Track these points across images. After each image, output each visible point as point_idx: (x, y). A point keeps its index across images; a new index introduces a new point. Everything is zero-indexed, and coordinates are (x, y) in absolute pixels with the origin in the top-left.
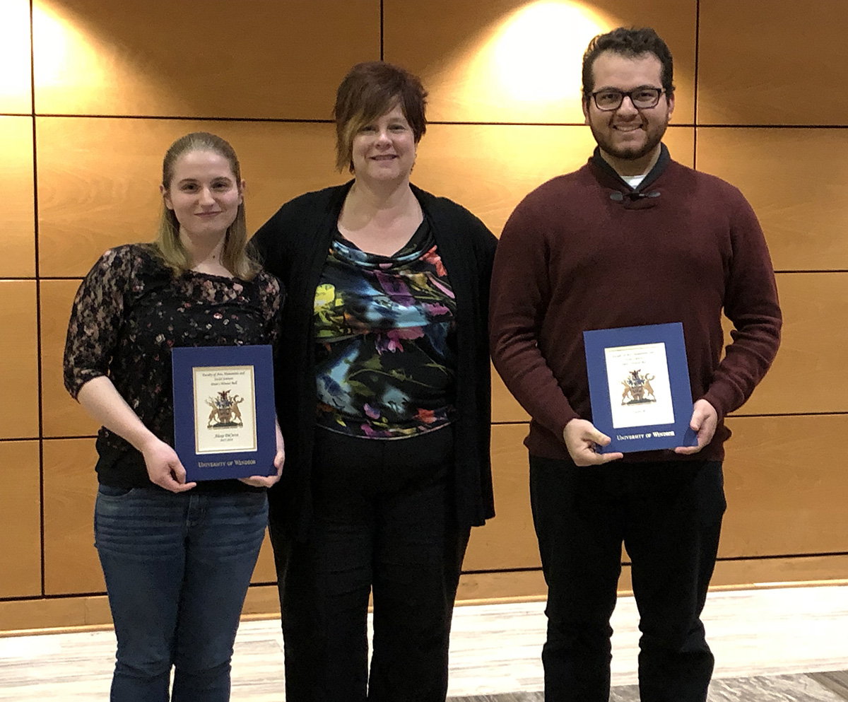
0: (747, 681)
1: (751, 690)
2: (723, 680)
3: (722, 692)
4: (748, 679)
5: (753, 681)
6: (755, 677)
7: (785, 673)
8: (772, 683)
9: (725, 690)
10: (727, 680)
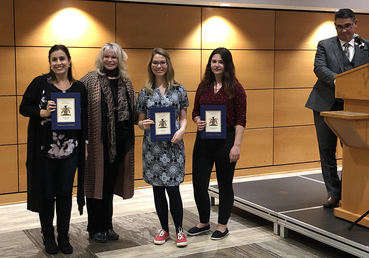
0: (135, 216)
1: (136, 218)
2: (127, 216)
3: (127, 219)
4: (135, 215)
5: (136, 215)
6: (137, 214)
7: (146, 212)
8: (142, 215)
9: (128, 219)
10: (129, 216)
